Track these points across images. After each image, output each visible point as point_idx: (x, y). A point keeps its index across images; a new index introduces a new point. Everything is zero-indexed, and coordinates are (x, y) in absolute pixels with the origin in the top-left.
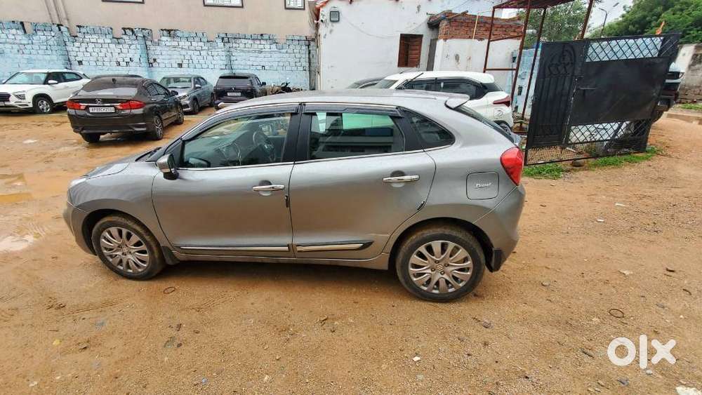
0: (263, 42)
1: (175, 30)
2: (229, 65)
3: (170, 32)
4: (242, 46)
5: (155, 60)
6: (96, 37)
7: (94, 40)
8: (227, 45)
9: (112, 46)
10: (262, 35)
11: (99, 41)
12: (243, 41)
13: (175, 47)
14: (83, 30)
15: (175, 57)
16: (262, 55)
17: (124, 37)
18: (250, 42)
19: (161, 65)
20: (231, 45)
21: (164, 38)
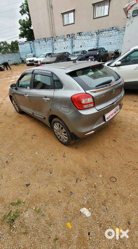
0: (113, 31)
1: (81, 32)
2: (97, 44)
3: (80, 34)
4: (104, 34)
5: (74, 45)
6: (60, 40)
7: (59, 41)
8: (98, 35)
9: (64, 42)
10: (113, 28)
11: (61, 41)
12: (105, 32)
13: (81, 39)
14: (57, 38)
15: (80, 43)
16: (111, 38)
17: (67, 38)
18: (107, 32)
19: (76, 47)
20: (99, 35)
21: (78, 37)
